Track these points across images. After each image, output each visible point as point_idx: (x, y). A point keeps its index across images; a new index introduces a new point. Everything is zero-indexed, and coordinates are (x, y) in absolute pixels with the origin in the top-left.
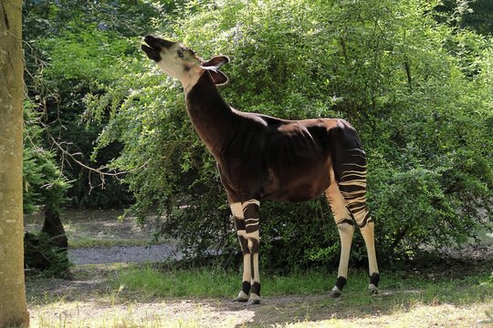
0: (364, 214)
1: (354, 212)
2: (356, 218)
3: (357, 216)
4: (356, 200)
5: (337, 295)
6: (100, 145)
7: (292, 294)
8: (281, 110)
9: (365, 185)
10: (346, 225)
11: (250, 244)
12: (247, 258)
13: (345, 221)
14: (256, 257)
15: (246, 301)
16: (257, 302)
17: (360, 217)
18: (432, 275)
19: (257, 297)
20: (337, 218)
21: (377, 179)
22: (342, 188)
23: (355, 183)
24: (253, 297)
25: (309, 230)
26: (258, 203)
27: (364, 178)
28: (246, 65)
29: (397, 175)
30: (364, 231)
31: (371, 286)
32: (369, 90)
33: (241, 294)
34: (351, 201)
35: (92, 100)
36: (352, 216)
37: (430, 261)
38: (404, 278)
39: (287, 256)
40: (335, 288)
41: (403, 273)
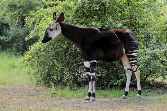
0: (136, 67)
1: (132, 66)
2: (133, 68)
3: (133, 67)
4: (133, 61)
5: (125, 98)
6: (30, 37)
7: (107, 97)
8: (103, 25)
9: (137, 56)
10: (129, 71)
11: (92, 78)
12: (90, 83)
13: (129, 69)
14: (94, 82)
15: (89, 100)
16: (94, 100)
17: (134, 68)
18: (160, 91)
19: (94, 99)
20: (125, 68)
21: (140, 53)
22: (128, 56)
23: (133, 54)
24: (92, 98)
25: (112, 72)
26: (96, 61)
27: (137, 53)
28: (90, 7)
29: (148, 52)
30: (136, 73)
31: (138, 95)
32: (137, 18)
33: (87, 97)
34: (131, 62)
35: (28, 19)
36: (131, 67)
37: (159, 85)
38: (150, 92)
39: (104, 82)
40: (124, 96)
41: (149, 90)
